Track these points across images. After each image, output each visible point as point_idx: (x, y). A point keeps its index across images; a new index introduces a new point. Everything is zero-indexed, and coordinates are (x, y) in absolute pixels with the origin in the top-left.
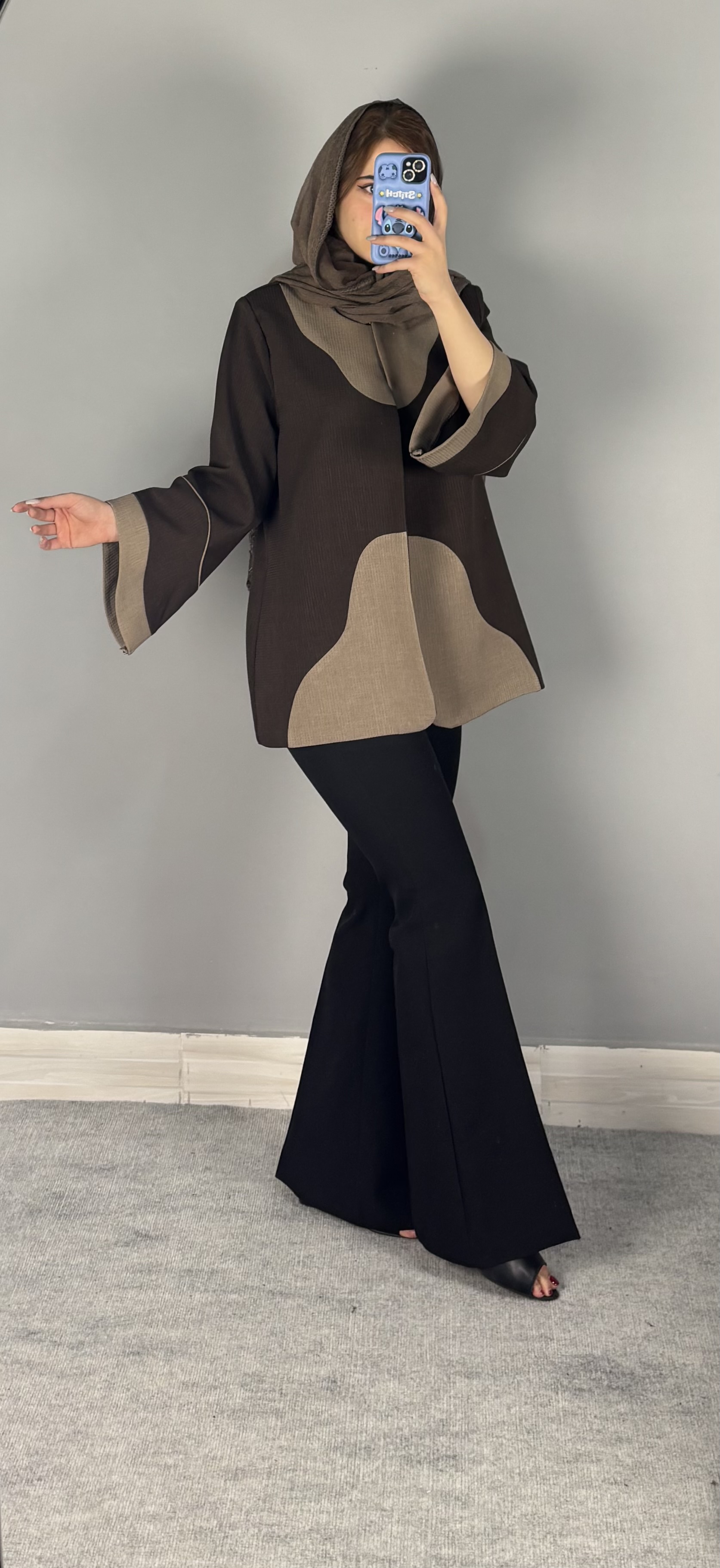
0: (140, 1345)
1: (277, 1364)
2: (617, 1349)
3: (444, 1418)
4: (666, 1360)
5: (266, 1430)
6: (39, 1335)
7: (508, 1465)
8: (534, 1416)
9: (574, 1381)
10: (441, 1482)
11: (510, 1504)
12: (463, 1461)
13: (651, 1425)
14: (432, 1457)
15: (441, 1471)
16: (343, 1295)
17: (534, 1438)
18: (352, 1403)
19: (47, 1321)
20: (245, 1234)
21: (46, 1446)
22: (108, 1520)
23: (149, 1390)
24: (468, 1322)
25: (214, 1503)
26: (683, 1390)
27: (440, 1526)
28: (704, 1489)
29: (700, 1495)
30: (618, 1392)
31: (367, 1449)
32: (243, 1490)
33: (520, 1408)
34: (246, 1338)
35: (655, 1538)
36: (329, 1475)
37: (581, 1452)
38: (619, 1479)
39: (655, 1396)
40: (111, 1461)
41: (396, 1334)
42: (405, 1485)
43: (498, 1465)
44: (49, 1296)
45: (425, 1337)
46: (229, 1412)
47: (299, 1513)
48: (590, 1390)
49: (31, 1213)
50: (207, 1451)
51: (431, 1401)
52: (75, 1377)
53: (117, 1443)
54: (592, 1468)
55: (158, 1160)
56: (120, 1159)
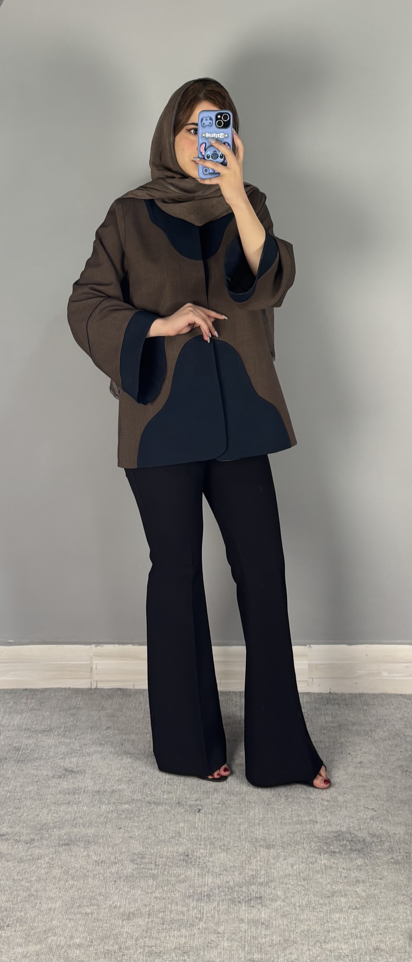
0: (69, 839)
1: (153, 847)
2: (355, 826)
3: (254, 874)
4: (384, 832)
5: (147, 887)
6: (6, 836)
7: (293, 901)
8: (307, 870)
9: (331, 847)
10: (252, 914)
11: (295, 925)
12: (266, 900)
13: (377, 871)
14: (247, 899)
15: (253, 907)
16: (192, 802)
17: (308, 884)
18: (198, 868)
19: (11, 827)
20: (132, 767)
21: (11, 906)
22: (51, 949)
23: (75, 867)
24: (267, 814)
25: (116, 934)
26: (394, 849)
27: (252, 940)
30: (357, 852)
31: (208, 896)
32: (134, 926)
33: (299, 866)
34: (134, 831)
35: (380, 941)
36: (185, 913)
37: (335, 890)
38: (358, 906)
39: (378, 854)
40: (52, 912)
41: (224, 824)
42: (231, 917)
43: (287, 901)
44: (12, 811)
45: (242, 825)
46: (125, 878)
47: (168, 938)
48: (340, 852)
50: (111, 902)
51: (246, 864)
52: (29, 861)
53: (56, 901)
54: (342, 900)
55: (78, 724)
56: (55, 724)
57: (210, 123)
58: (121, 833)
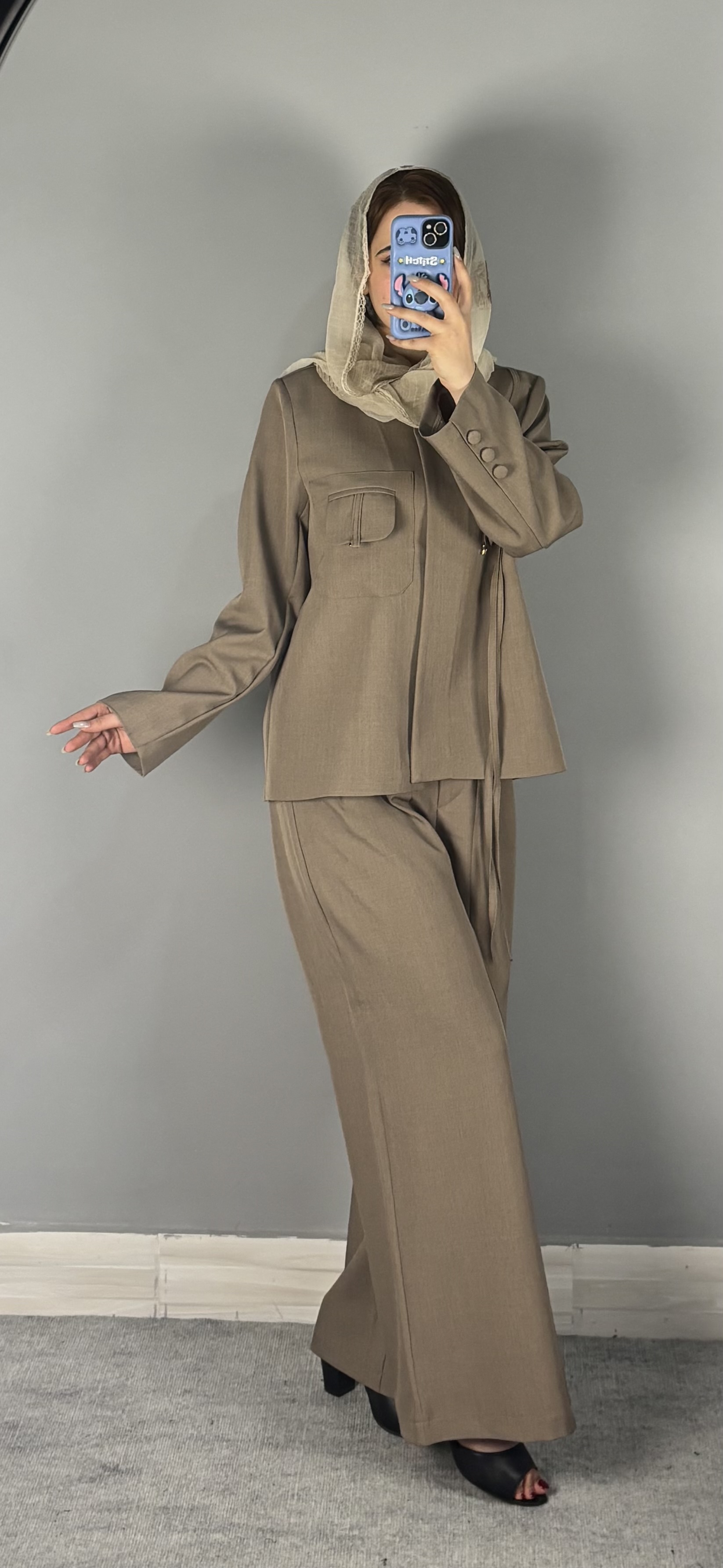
55: (129, 1383)
56: (84, 1383)
57: (413, 238)
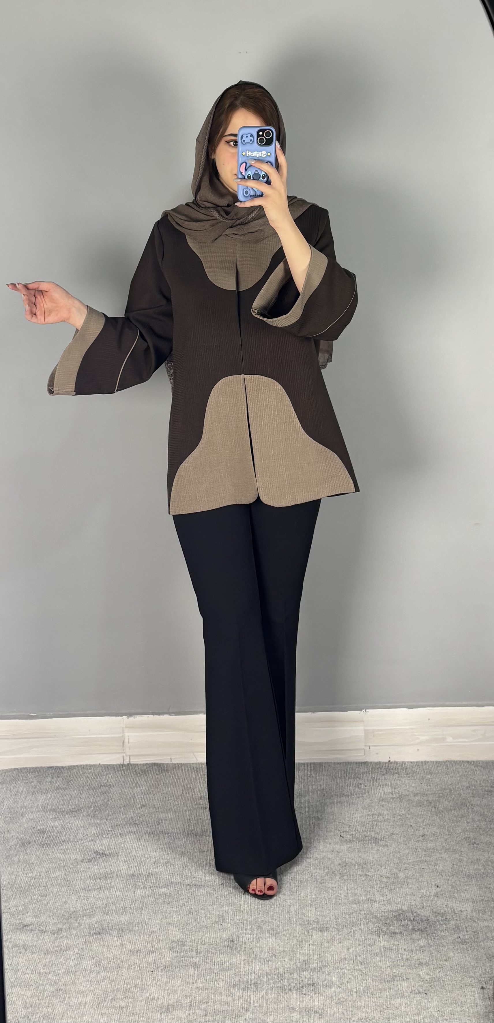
0: (100, 928)
1: (193, 933)
2: (418, 904)
3: (306, 959)
4: (449, 909)
5: (187, 977)
6: (31, 927)
7: (349, 987)
8: (365, 953)
9: (390, 928)
10: (305, 1002)
11: (351, 1013)
12: (319, 987)
13: (441, 953)
14: (298, 986)
15: (304, 994)
17: (365, 968)
18: (244, 954)
19: (36, 917)
21: (37, 1001)
23: (107, 957)
24: (320, 894)
26: (461, 928)
28: (476, 993)
29: (474, 996)
30: (419, 932)
31: (255, 984)
32: (173, 1019)
33: (355, 948)
34: (173, 917)
36: (231, 1003)
37: (395, 974)
38: (421, 990)
39: (443, 934)
40: (83, 1007)
41: (273, 906)
42: (281, 1006)
43: (342, 987)
44: (37, 899)
45: (292, 907)
46: (162, 967)
48: (401, 933)
49: (23, 844)
50: (148, 994)
51: (297, 949)
52: (56, 953)
53: (87, 995)
54: (404, 984)
55: (110, 802)
56: (84, 804)
57: (251, 140)
58: (159, 919)
